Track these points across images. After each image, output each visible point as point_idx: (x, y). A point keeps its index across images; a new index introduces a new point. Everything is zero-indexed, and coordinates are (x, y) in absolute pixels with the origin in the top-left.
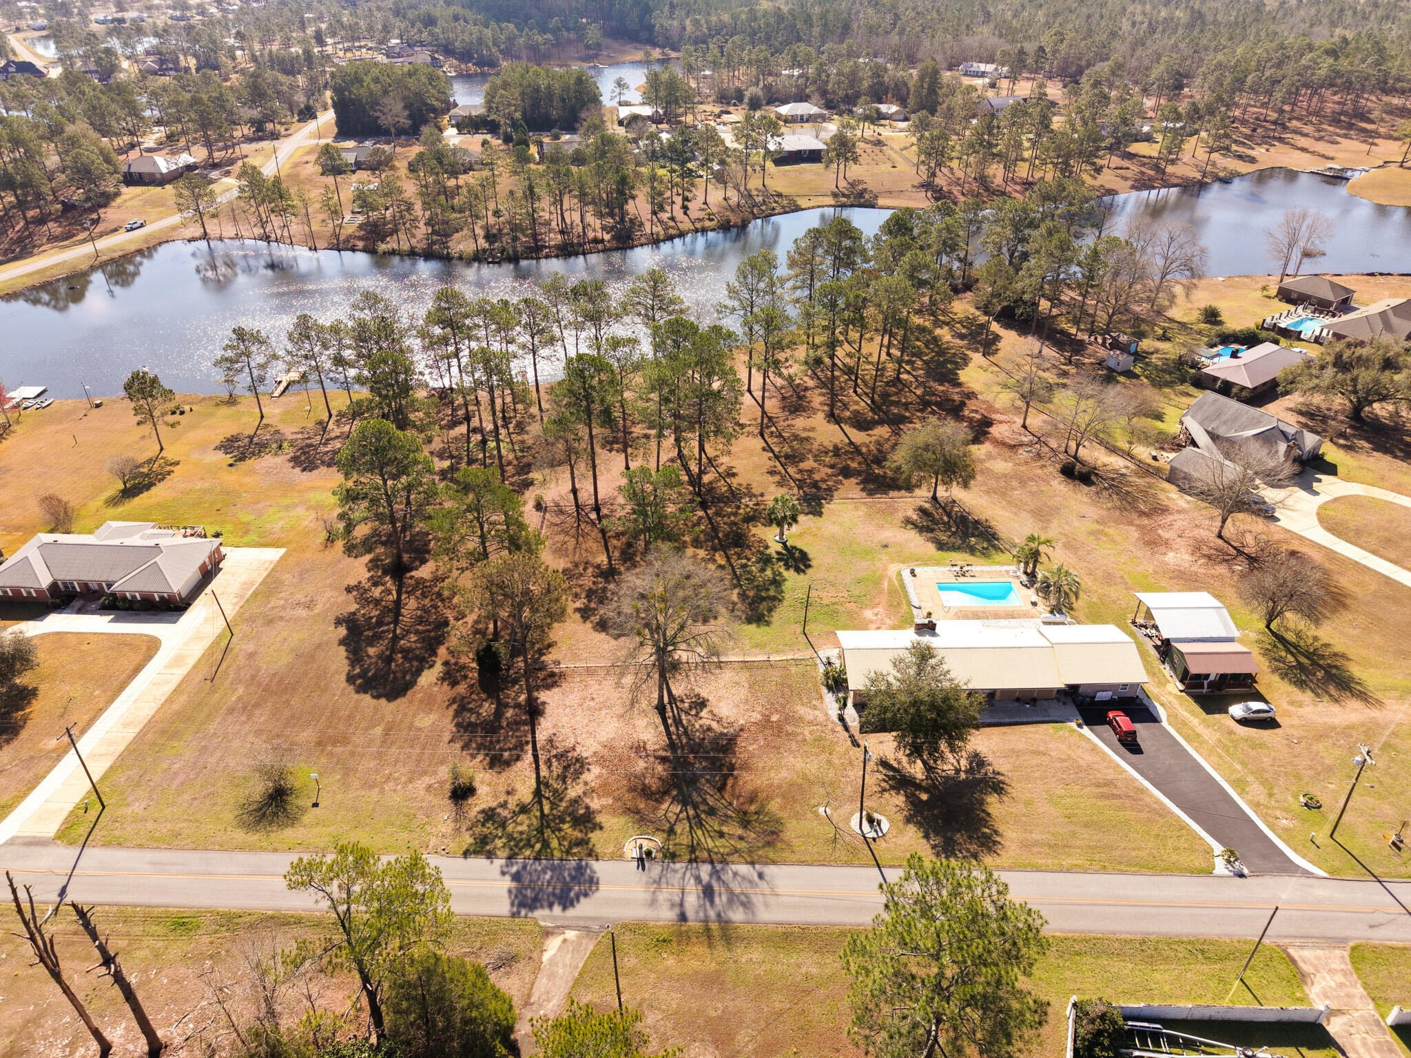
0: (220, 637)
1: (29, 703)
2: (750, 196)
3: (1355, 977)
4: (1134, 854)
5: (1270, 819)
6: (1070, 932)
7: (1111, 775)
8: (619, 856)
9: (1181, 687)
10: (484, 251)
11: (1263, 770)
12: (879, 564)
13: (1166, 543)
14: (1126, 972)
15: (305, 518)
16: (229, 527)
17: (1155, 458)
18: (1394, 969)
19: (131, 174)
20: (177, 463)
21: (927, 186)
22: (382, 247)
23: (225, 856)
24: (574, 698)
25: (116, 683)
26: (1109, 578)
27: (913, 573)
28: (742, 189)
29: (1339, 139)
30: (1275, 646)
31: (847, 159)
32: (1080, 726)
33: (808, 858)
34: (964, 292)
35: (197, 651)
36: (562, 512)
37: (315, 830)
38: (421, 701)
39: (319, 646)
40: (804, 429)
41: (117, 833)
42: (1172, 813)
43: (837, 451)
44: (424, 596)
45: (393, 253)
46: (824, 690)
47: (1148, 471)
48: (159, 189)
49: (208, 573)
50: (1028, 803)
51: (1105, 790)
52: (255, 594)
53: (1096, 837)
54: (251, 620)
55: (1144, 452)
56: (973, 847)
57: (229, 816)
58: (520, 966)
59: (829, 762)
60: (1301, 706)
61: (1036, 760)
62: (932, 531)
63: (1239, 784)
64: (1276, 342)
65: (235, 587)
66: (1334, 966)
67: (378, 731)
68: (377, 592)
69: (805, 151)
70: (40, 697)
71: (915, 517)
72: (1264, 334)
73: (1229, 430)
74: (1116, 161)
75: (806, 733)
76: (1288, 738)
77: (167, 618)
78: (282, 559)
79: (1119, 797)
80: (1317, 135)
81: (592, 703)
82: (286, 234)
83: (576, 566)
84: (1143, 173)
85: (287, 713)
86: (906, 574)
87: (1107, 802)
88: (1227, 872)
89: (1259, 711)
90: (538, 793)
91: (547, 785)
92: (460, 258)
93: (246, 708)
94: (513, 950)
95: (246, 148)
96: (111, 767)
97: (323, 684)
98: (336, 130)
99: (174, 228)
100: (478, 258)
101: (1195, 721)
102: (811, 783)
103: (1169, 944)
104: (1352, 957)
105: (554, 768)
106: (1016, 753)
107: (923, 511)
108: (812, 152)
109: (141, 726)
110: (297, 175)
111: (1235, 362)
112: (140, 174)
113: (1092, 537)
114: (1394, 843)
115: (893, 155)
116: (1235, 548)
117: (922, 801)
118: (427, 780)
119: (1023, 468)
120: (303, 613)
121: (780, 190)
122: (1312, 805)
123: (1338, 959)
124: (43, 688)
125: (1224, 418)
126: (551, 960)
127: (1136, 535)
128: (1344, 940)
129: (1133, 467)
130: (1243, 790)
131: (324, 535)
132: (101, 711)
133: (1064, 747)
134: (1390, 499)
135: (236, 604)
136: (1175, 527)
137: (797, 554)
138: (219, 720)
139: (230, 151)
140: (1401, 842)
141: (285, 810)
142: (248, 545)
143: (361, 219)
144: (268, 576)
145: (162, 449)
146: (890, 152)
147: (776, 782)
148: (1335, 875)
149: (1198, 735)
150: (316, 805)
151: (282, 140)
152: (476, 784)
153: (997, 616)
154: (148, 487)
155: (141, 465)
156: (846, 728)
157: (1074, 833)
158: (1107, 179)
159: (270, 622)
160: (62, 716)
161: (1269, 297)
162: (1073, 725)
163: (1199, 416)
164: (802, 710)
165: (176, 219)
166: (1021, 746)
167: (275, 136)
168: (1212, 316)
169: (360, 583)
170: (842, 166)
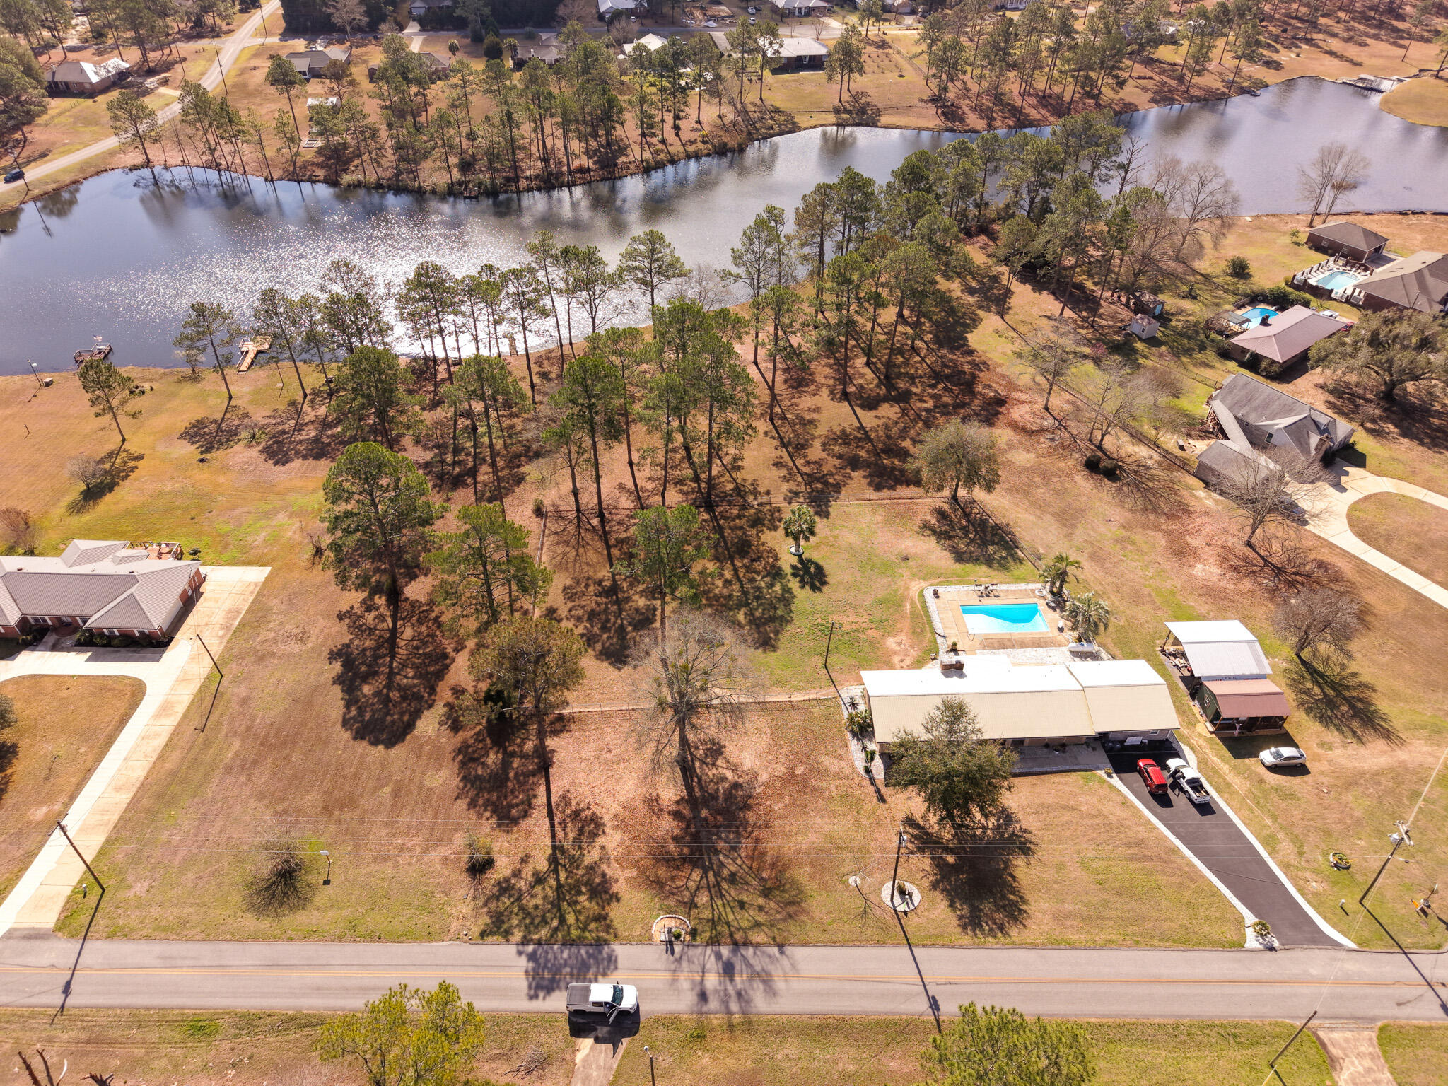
0: (209, 678)
1: (10, 762)
2: (747, 112)
3: (1382, 1060)
4: (1166, 925)
5: (1301, 882)
6: (1104, 1016)
7: (1142, 833)
8: (646, 939)
9: (1211, 728)
10: (460, 183)
11: (1293, 825)
12: (900, 583)
13: (1194, 552)
14: (1159, 1060)
15: (291, 529)
16: (206, 540)
17: (1182, 448)
18: (1419, 1052)
19: (56, 83)
20: (141, 457)
21: (936, 100)
22: (347, 179)
23: (237, 946)
24: (589, 750)
25: (102, 737)
26: (1136, 597)
27: (936, 594)
28: (739, 106)
29: (1369, 41)
30: (1302, 676)
31: (851, 70)
32: (1109, 775)
33: (840, 937)
34: (978, 235)
35: (185, 696)
36: (562, 518)
37: (331, 914)
38: (430, 755)
39: (316, 689)
40: (810, 410)
41: (121, 922)
42: (1204, 877)
43: (844, 438)
44: (420, 622)
45: (359, 185)
46: (849, 736)
47: (1176, 463)
48: (90, 102)
49: (189, 601)
50: (1060, 867)
51: (1136, 850)
52: (242, 625)
53: (1129, 907)
54: (241, 656)
55: (1170, 441)
56: (999, 916)
57: (236, 899)
58: (553, 1068)
59: (858, 824)
60: (1330, 749)
61: (1067, 817)
62: (950, 538)
63: (1269, 842)
64: (1306, 304)
65: (219, 618)
66: (1362, 1049)
67: (387, 790)
68: (370, 618)
69: (805, 57)
70: (20, 756)
71: (933, 521)
72: (1294, 294)
73: (1259, 418)
74: (1139, 69)
75: (833, 788)
76: (1318, 786)
77: (150, 655)
78: (267, 579)
79: (1150, 859)
80: (1345, 35)
81: (609, 756)
82: (237, 161)
83: (578, 583)
84: (1164, 83)
85: (289, 772)
86: (929, 594)
87: (1138, 865)
88: (1258, 946)
89: (1290, 758)
90: (553, 861)
91: (563, 851)
92: (434, 192)
93: (246, 766)
94: (545, 1050)
95: (184, 48)
96: (108, 841)
97: (324, 735)
98: (284, 25)
99: (112, 153)
100: (452, 192)
101: (1225, 768)
102: (839, 848)
103: (1201, 1028)
104: (1380, 1038)
105: (568, 830)
106: (1046, 808)
107: (941, 514)
108: (813, 58)
109: (134, 790)
110: (245, 85)
111: (1266, 331)
112: (66, 83)
113: (1119, 546)
114: (1422, 910)
115: (902, 62)
116: (1262, 557)
117: (947, 863)
118: (444, 851)
119: (1046, 461)
120: (295, 647)
121: (777, 104)
122: (1342, 866)
123: (1366, 1041)
124: (23, 744)
125: (1255, 403)
126: (585, 1060)
127: (1163, 542)
128: (1373, 1019)
129: (1156, 457)
130: (1274, 848)
131: (310, 550)
132: (88, 773)
133: (1094, 801)
134: (1420, 497)
135: (222, 637)
136: (1204, 533)
137: (812, 570)
138: (216, 780)
139: (167, 51)
140: (1429, 907)
141: (295, 889)
142: (230, 563)
143: (319, 143)
144: (254, 601)
145: (124, 440)
146: (897, 57)
147: (804, 847)
148: (1364, 945)
149: (1228, 785)
150: (327, 882)
151: (224, 37)
152: (495, 855)
153: (1022, 644)
154: (111, 487)
155: (101, 461)
156: (873, 782)
157: (1105, 903)
158: (1130, 93)
159: (261, 659)
160: (47, 778)
161: (1297, 244)
162: (1101, 773)
163: (1229, 400)
164: (827, 761)
165: (112, 142)
166: (1051, 800)
167: (215, 33)
168: (1240, 270)
169: (352, 608)
170: (846, 78)
